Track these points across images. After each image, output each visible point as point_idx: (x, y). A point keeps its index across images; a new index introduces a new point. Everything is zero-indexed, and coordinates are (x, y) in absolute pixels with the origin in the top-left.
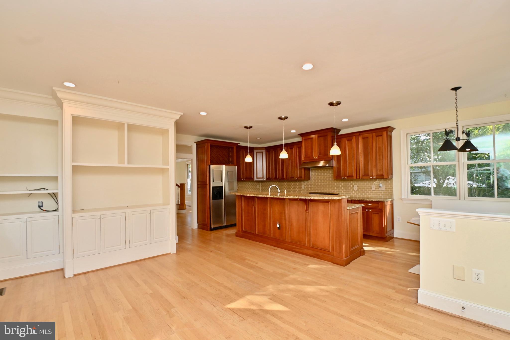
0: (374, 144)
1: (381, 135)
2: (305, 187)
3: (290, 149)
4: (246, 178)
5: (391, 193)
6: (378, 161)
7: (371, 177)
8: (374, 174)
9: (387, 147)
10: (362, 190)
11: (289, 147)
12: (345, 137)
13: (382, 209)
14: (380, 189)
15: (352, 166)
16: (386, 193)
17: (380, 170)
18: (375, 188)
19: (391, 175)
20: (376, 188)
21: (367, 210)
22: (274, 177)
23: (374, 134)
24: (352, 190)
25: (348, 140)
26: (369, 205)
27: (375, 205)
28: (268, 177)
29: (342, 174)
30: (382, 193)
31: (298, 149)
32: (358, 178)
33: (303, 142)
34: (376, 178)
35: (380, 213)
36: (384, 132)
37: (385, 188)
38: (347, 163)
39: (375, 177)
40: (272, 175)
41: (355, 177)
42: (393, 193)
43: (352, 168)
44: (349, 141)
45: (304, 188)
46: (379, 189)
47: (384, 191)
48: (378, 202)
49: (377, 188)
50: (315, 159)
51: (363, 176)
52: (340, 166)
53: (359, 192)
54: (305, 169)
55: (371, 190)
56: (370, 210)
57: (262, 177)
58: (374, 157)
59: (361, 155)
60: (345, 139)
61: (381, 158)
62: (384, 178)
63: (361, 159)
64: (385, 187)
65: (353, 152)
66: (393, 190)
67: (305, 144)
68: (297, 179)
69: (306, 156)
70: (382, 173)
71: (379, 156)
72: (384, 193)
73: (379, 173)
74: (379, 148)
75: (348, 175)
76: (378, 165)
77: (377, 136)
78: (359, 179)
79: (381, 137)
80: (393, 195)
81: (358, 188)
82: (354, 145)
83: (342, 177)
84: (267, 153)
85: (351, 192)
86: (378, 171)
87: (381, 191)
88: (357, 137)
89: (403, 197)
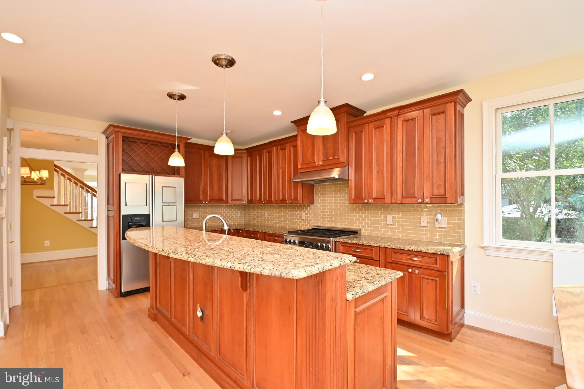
0: (427, 131)
1: (444, 112)
2: (305, 217)
3: (281, 151)
4: (210, 200)
5: (460, 233)
6: (435, 167)
7: (420, 201)
8: (427, 194)
9: (455, 135)
10: (403, 225)
11: (279, 147)
12: (371, 122)
13: (442, 271)
14: (437, 225)
15: (383, 179)
16: (450, 232)
17: (439, 186)
18: (426, 221)
19: (462, 197)
20: (428, 223)
21: (410, 270)
22: (258, 199)
23: (427, 111)
24: (384, 224)
25: (376, 128)
26: (415, 259)
27: (428, 260)
28: (249, 199)
29: (365, 193)
30: (440, 232)
31: (292, 148)
32: (393, 201)
33: (299, 135)
34: (429, 202)
35: (438, 279)
36: (449, 104)
37: (448, 223)
38: (375, 172)
39: (427, 200)
40: (256, 194)
41: (388, 200)
42: (464, 233)
43: (383, 183)
44: (378, 130)
45: (304, 219)
46: (435, 223)
47: (445, 228)
48: (434, 255)
49: (431, 223)
50: (318, 166)
51: (403, 198)
52: (361, 178)
53: (395, 228)
54: (303, 183)
55: (418, 226)
56: (417, 271)
57: (241, 198)
58: (427, 158)
59: (401, 155)
60: (372, 125)
61: (442, 160)
62: (448, 202)
63: (401, 164)
64: (448, 220)
65: (386, 149)
66: (464, 228)
67: (302, 139)
68: (290, 202)
69: (303, 161)
70: (442, 191)
71: (437, 155)
72: (444, 232)
73: (436, 192)
74: (438, 140)
75: (375, 196)
76: (435, 175)
77: (433, 115)
78: (397, 203)
79: (441, 116)
80: (464, 237)
81: (394, 221)
82: (387, 136)
83: (364, 200)
84: (249, 158)
85: (381, 227)
86: (435, 187)
87: (439, 228)
88: (394, 119)
89: (486, 244)
